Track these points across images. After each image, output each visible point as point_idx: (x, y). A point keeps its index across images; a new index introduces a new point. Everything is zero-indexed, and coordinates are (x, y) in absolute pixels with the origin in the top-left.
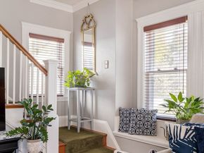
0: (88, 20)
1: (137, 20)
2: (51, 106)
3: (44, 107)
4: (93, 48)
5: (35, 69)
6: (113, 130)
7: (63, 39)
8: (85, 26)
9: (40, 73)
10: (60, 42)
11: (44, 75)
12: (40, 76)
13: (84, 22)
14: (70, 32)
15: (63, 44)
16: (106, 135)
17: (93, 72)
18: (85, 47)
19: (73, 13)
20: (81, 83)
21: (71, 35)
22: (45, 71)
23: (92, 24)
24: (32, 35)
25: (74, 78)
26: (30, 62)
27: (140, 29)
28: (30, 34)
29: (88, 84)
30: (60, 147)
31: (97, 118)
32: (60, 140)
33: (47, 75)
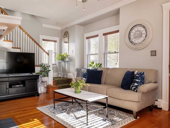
0: (66, 33)
1: (84, 34)
2: (50, 66)
3: (47, 66)
4: (68, 44)
5: (45, 53)
6: (74, 77)
7: (56, 41)
8: (65, 36)
9: (46, 55)
10: (55, 42)
11: (48, 56)
12: (46, 56)
13: (65, 34)
14: (59, 38)
15: (56, 43)
16: (72, 79)
17: (68, 54)
18: (65, 44)
19: (61, 30)
20: (63, 59)
21: (60, 39)
22: (48, 54)
23: (67, 35)
24: (44, 40)
25: (60, 57)
26: (43, 51)
27: (85, 38)
28: (43, 39)
29: (66, 59)
30: (53, 81)
31: (69, 73)
32: (53, 80)
33: (49, 56)
